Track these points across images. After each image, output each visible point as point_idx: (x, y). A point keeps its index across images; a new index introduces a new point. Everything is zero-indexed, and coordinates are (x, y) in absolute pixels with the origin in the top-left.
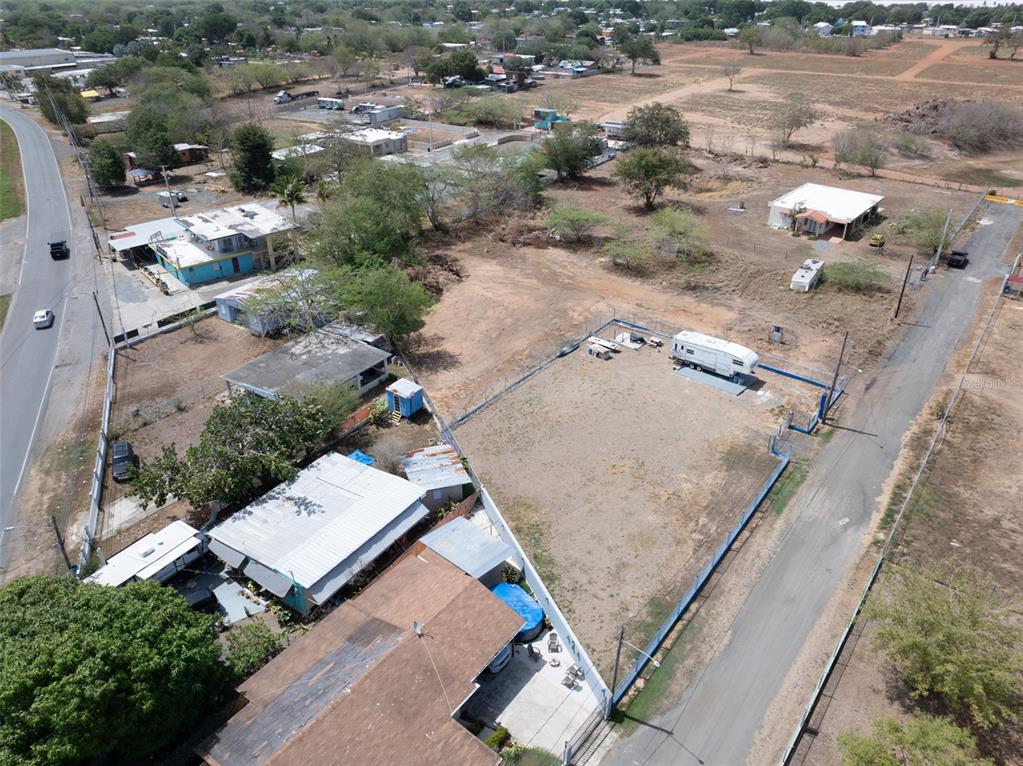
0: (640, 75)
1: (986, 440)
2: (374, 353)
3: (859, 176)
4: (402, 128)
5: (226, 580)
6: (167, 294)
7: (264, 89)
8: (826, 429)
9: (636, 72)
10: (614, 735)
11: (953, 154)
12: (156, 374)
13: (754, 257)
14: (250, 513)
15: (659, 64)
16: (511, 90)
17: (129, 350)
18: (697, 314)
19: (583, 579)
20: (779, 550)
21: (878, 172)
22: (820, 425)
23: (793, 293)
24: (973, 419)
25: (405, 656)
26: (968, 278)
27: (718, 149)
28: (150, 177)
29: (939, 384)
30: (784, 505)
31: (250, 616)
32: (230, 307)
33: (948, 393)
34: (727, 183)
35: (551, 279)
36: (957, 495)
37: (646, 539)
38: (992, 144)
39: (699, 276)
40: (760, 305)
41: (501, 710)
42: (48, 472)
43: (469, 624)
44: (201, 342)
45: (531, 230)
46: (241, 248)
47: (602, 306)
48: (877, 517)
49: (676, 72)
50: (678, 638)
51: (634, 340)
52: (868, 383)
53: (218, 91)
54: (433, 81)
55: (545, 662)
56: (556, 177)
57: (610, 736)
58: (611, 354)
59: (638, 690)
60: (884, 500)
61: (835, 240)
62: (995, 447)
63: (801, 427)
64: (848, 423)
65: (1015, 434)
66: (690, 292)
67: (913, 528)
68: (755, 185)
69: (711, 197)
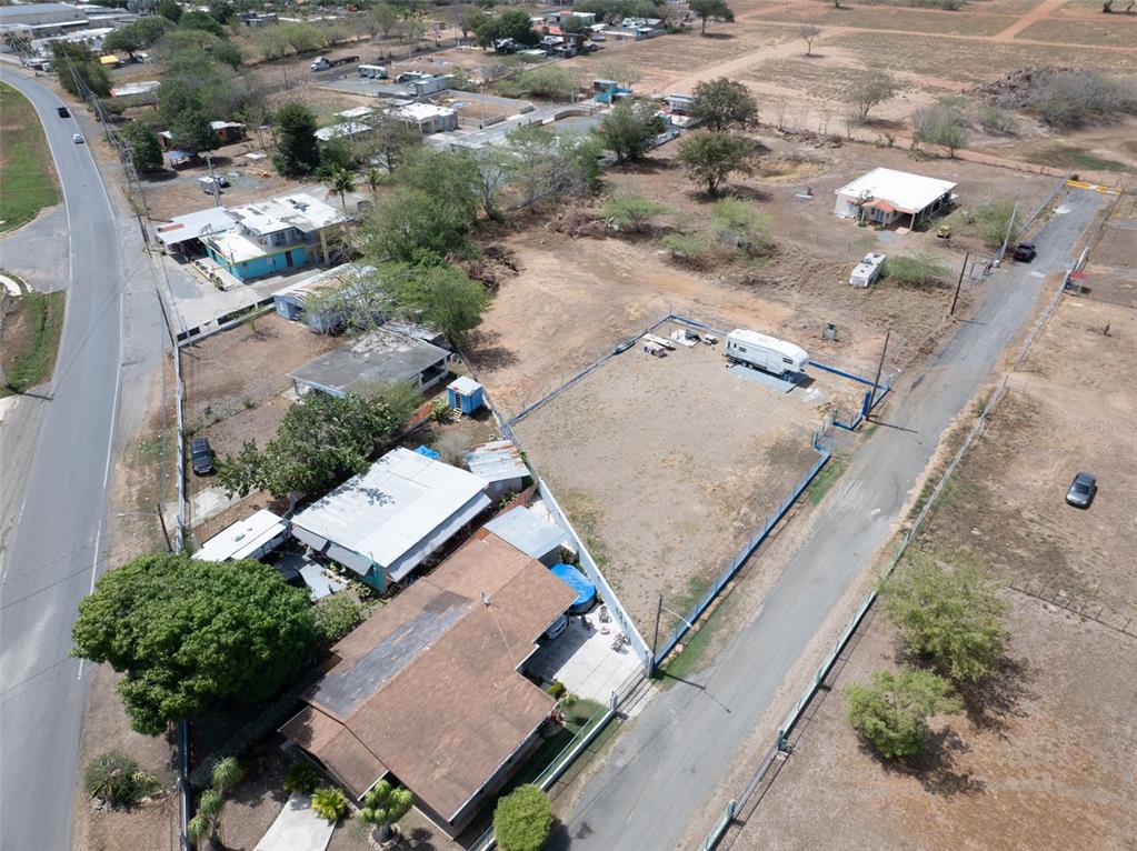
0: (710, 36)
1: (1021, 437)
2: (435, 352)
3: (938, 157)
4: (451, 100)
5: (309, 562)
6: (222, 289)
7: (299, 53)
8: (869, 425)
9: (707, 31)
10: (655, 689)
11: (1043, 131)
12: (221, 372)
13: (816, 250)
14: (328, 503)
15: (733, 21)
16: (568, 56)
17: (191, 348)
18: (753, 311)
19: (632, 561)
20: (812, 536)
21: (958, 153)
22: (864, 421)
23: (852, 289)
24: (1012, 417)
25: (475, 621)
26: (1033, 272)
27: (789, 126)
28: (187, 159)
29: (985, 382)
30: (821, 496)
31: (333, 593)
32: (288, 304)
33: (992, 392)
34: (796, 166)
35: (609, 272)
36: (985, 488)
37: (691, 527)
38: (1086, 120)
39: (759, 270)
40: (818, 301)
41: (557, 669)
42: (132, 467)
43: (530, 596)
44: (262, 340)
45: (589, 219)
46: (294, 241)
47: (659, 302)
48: (907, 508)
49: (750, 31)
50: (715, 611)
51: (689, 337)
52: (916, 380)
53: (249, 56)
54: (483, 44)
55: (596, 631)
56: (616, 159)
57: (651, 690)
58: (666, 352)
59: (677, 654)
60: (916, 492)
61: (902, 231)
62: (1028, 442)
63: (845, 424)
64: (891, 420)
65: (1050, 431)
66: (749, 287)
67: (939, 518)
68: (826, 168)
69: (778, 181)
